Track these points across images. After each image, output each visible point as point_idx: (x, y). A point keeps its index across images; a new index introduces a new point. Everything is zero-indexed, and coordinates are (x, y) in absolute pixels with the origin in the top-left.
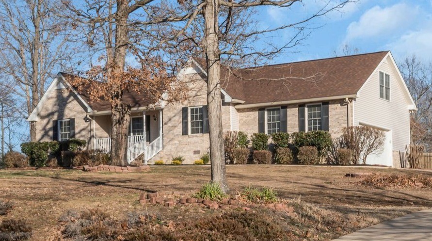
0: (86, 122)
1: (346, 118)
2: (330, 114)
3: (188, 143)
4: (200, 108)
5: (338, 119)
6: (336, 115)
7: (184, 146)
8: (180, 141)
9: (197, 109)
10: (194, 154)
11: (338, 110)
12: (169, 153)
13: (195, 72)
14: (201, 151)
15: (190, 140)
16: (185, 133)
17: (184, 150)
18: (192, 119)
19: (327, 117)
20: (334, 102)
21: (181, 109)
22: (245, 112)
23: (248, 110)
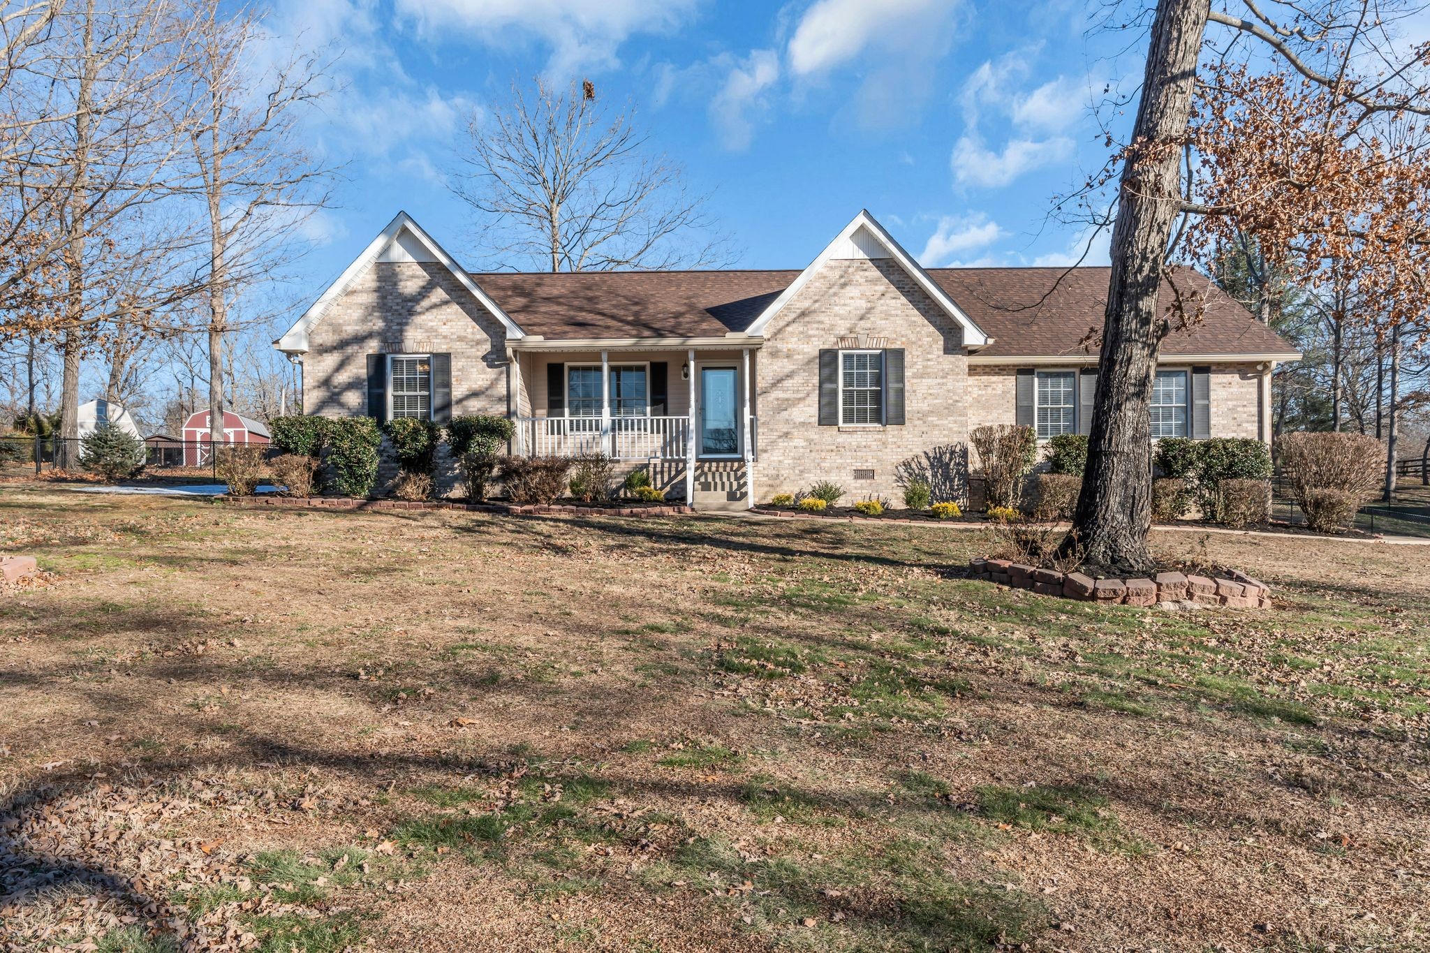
0: (489, 366)
1: (1255, 410)
2: (1213, 396)
3: (839, 448)
4: (871, 356)
5: (1233, 410)
6: (1227, 400)
7: (823, 454)
8: (810, 441)
9: (865, 356)
10: (856, 478)
11: (1234, 389)
12: (774, 472)
13: (861, 255)
14: (878, 471)
15: (842, 439)
16: (827, 418)
17: (826, 465)
18: (848, 383)
19: (1206, 402)
20: (1224, 367)
21: (817, 353)
22: (979, 374)
23: (987, 370)
